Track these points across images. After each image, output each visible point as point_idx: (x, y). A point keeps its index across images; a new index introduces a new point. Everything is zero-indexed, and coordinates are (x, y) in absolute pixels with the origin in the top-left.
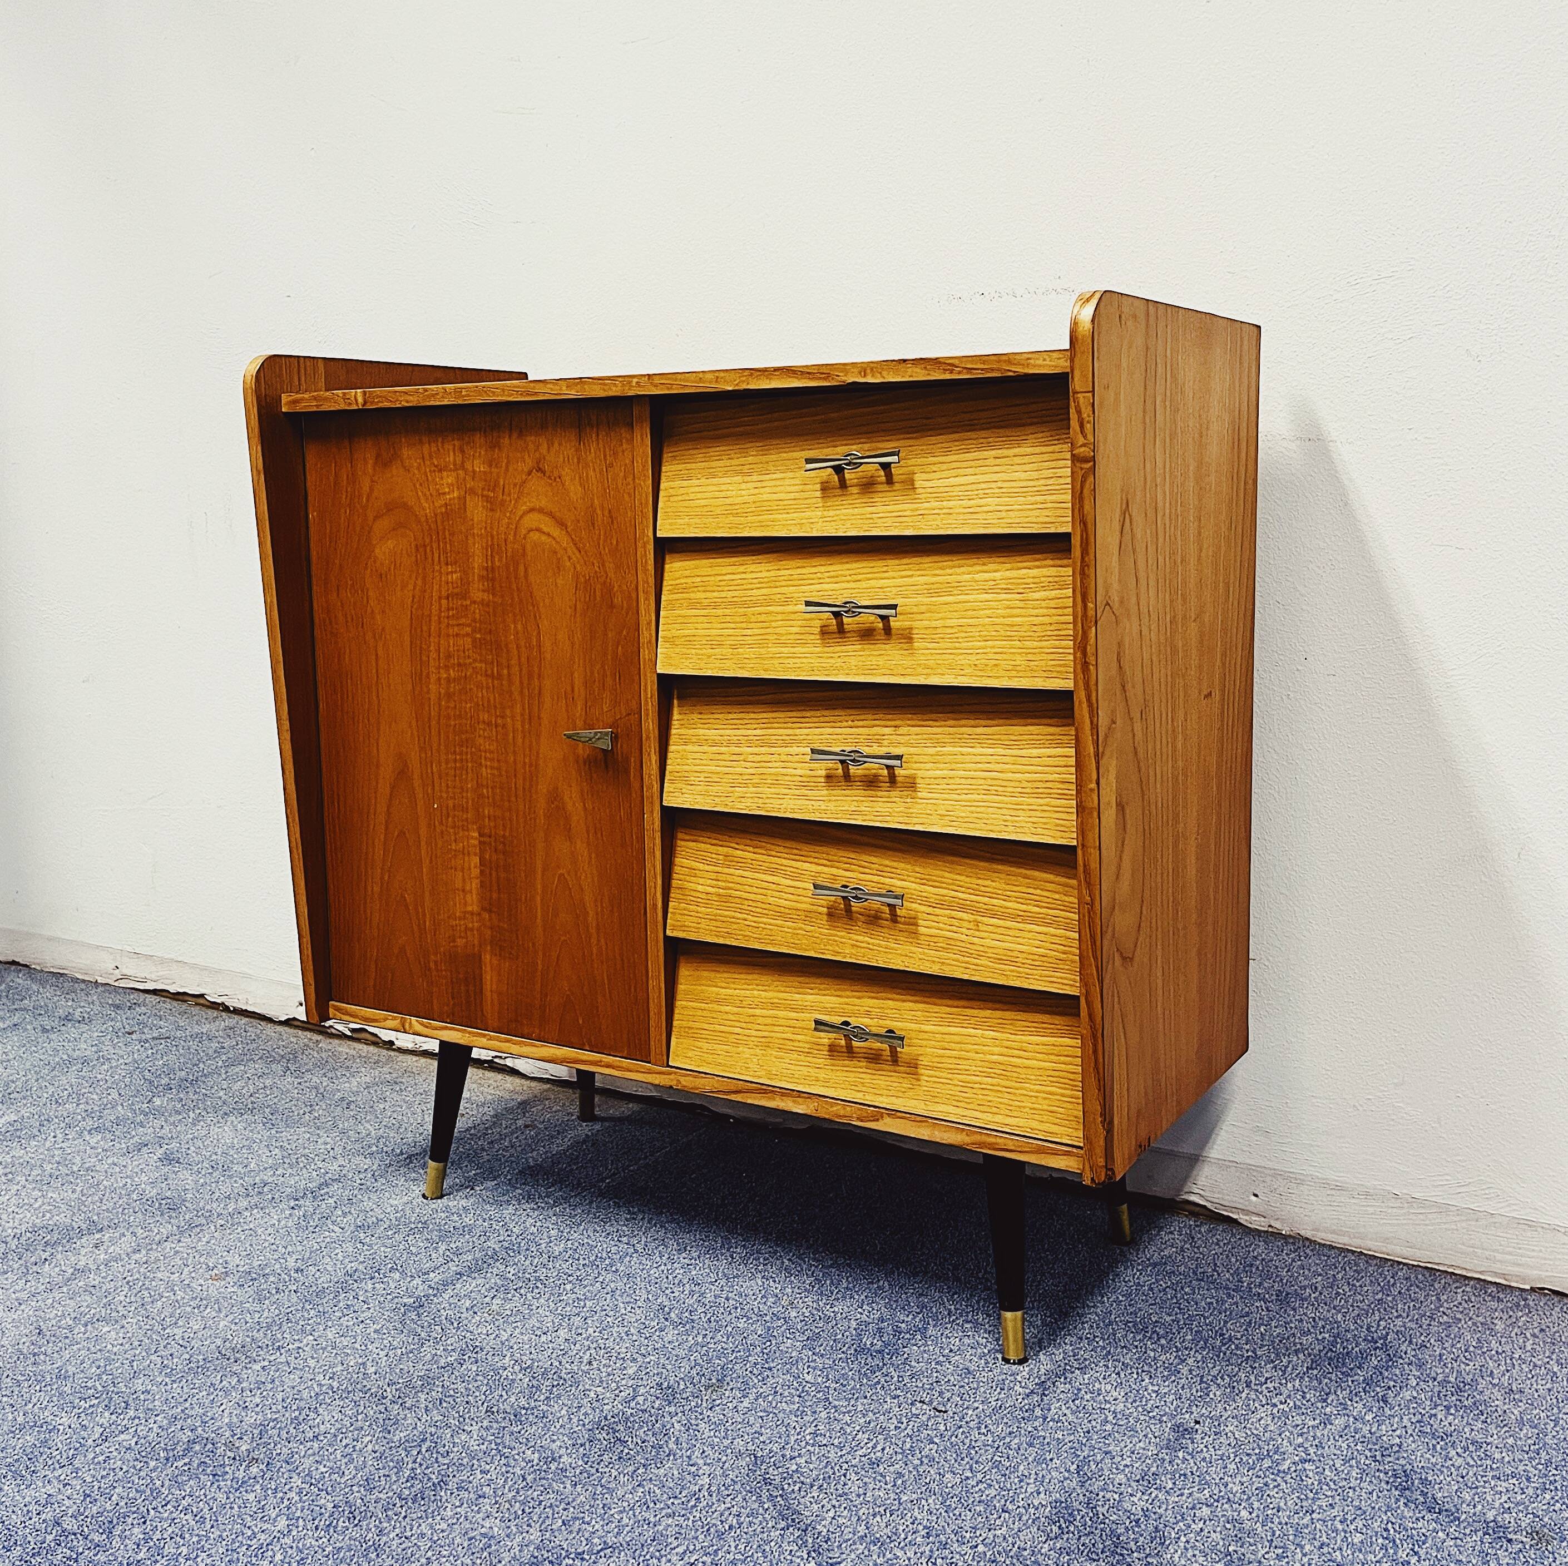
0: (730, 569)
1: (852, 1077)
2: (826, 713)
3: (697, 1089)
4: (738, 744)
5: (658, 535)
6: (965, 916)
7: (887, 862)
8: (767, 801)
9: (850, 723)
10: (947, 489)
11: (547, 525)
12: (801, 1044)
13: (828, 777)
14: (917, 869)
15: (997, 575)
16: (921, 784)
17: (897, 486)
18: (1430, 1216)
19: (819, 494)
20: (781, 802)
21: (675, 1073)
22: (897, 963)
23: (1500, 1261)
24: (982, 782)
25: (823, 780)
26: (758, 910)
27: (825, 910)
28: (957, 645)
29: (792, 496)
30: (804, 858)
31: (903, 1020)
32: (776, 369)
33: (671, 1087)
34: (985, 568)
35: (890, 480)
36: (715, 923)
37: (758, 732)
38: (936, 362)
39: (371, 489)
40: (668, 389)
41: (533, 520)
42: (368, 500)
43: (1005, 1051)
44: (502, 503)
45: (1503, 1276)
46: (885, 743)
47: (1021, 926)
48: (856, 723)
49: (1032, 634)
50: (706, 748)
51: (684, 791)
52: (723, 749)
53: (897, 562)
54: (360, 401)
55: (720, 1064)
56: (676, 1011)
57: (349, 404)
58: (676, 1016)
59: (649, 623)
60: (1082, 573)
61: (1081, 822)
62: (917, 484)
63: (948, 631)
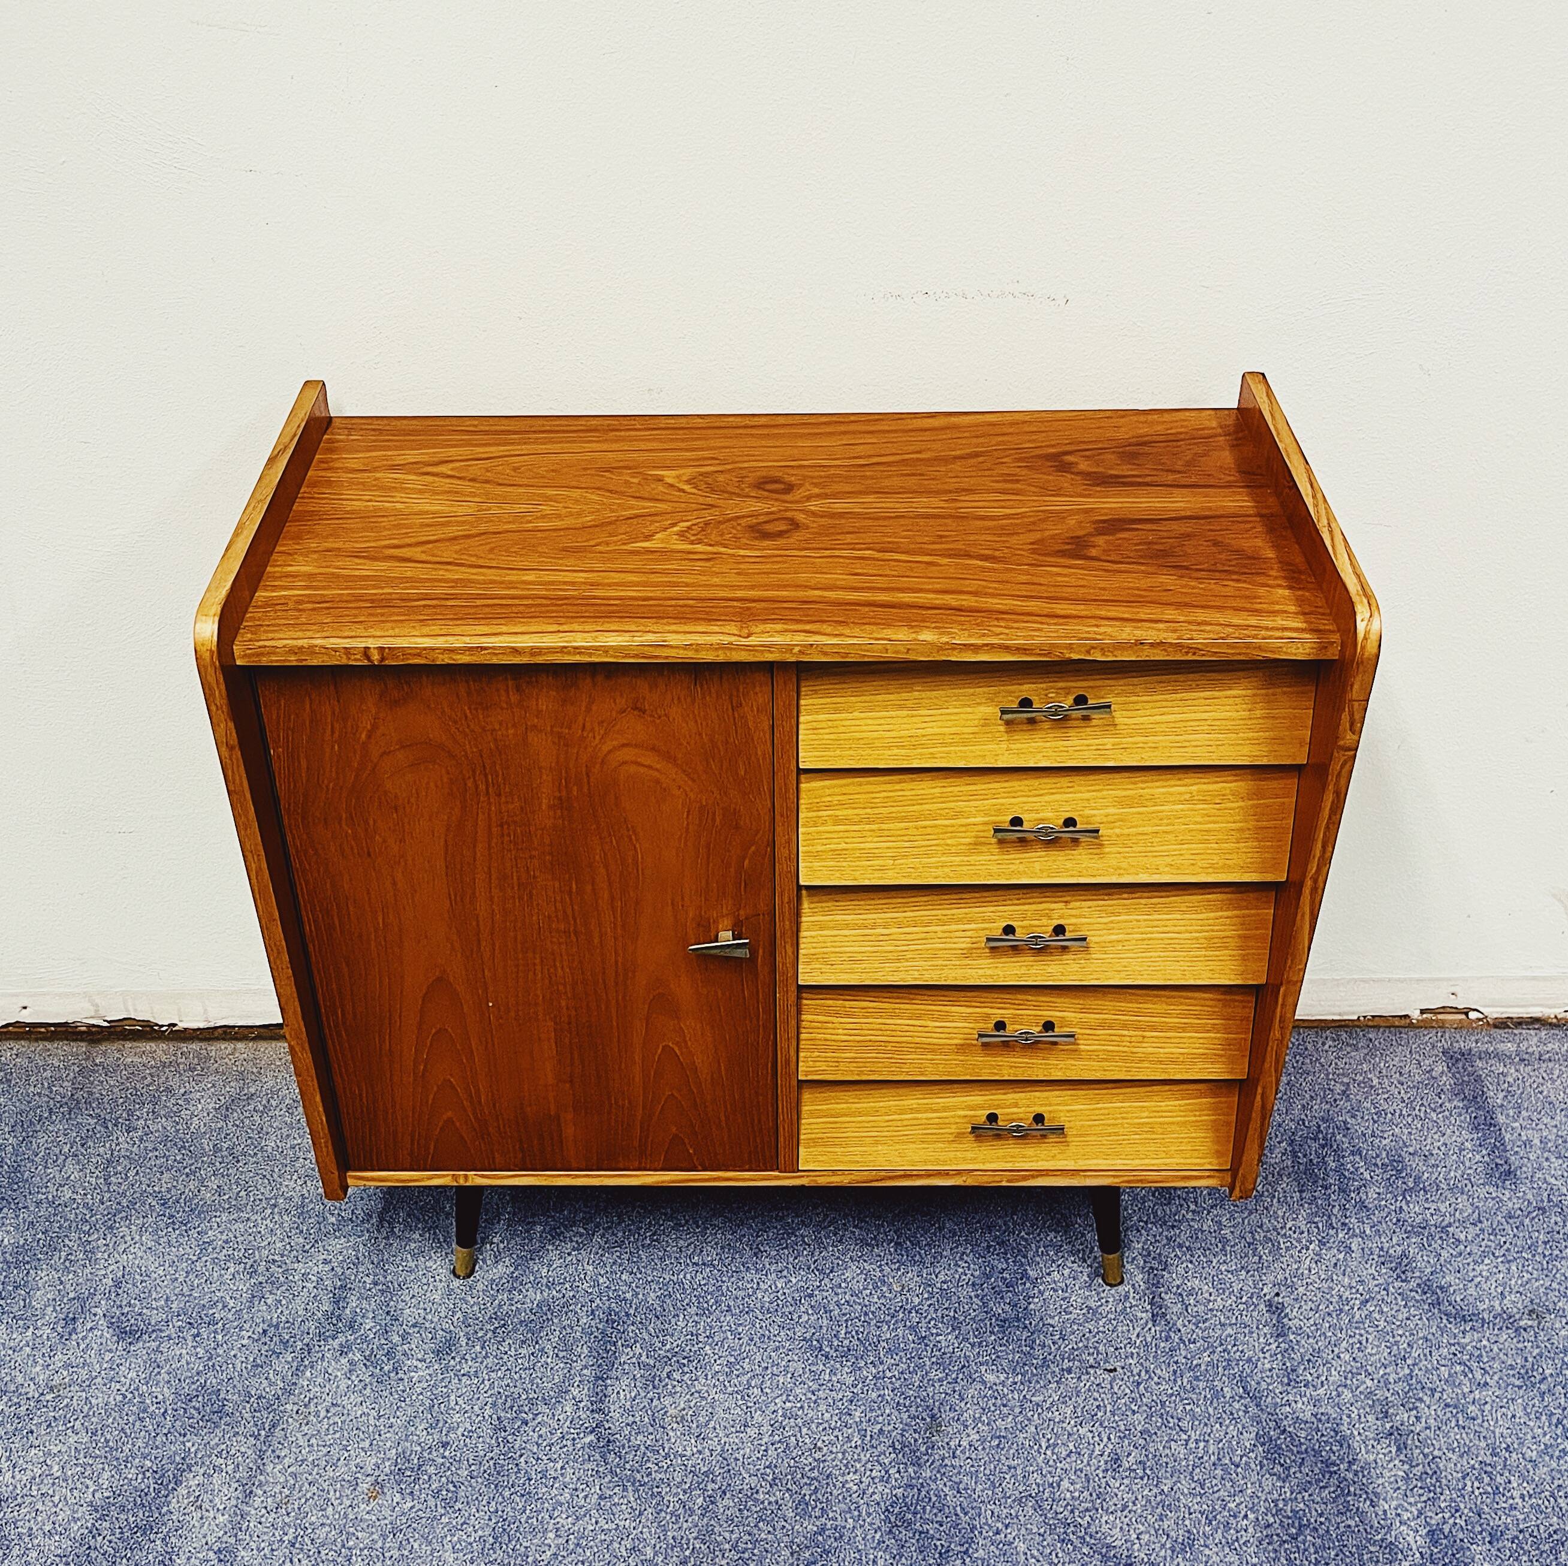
0: (888, 787)
4: (886, 926)
5: (801, 766)
6: (1125, 1033)
7: (1043, 998)
8: (925, 972)
10: (1151, 725)
11: (649, 759)
12: (945, 1136)
16: (1095, 948)
17: (1094, 722)
19: (1002, 728)
20: (940, 972)
21: (809, 1175)
24: (1159, 942)
25: (986, 950)
26: (904, 1049)
29: (970, 730)
30: (954, 1003)
31: (1050, 1104)
32: (985, 645)
33: (803, 1186)
36: (855, 1064)
39: (375, 727)
41: (627, 754)
42: (369, 737)
43: (1152, 1114)
44: (582, 738)
46: (1055, 916)
47: (1182, 1035)
49: (1229, 837)
50: (846, 932)
52: (868, 931)
53: (1083, 778)
54: (376, 657)
55: (858, 1162)
56: (803, 1127)
57: (355, 660)
58: (802, 1131)
59: (789, 842)
60: (1327, 827)
61: (1285, 991)
62: (1117, 721)
63: (1140, 837)
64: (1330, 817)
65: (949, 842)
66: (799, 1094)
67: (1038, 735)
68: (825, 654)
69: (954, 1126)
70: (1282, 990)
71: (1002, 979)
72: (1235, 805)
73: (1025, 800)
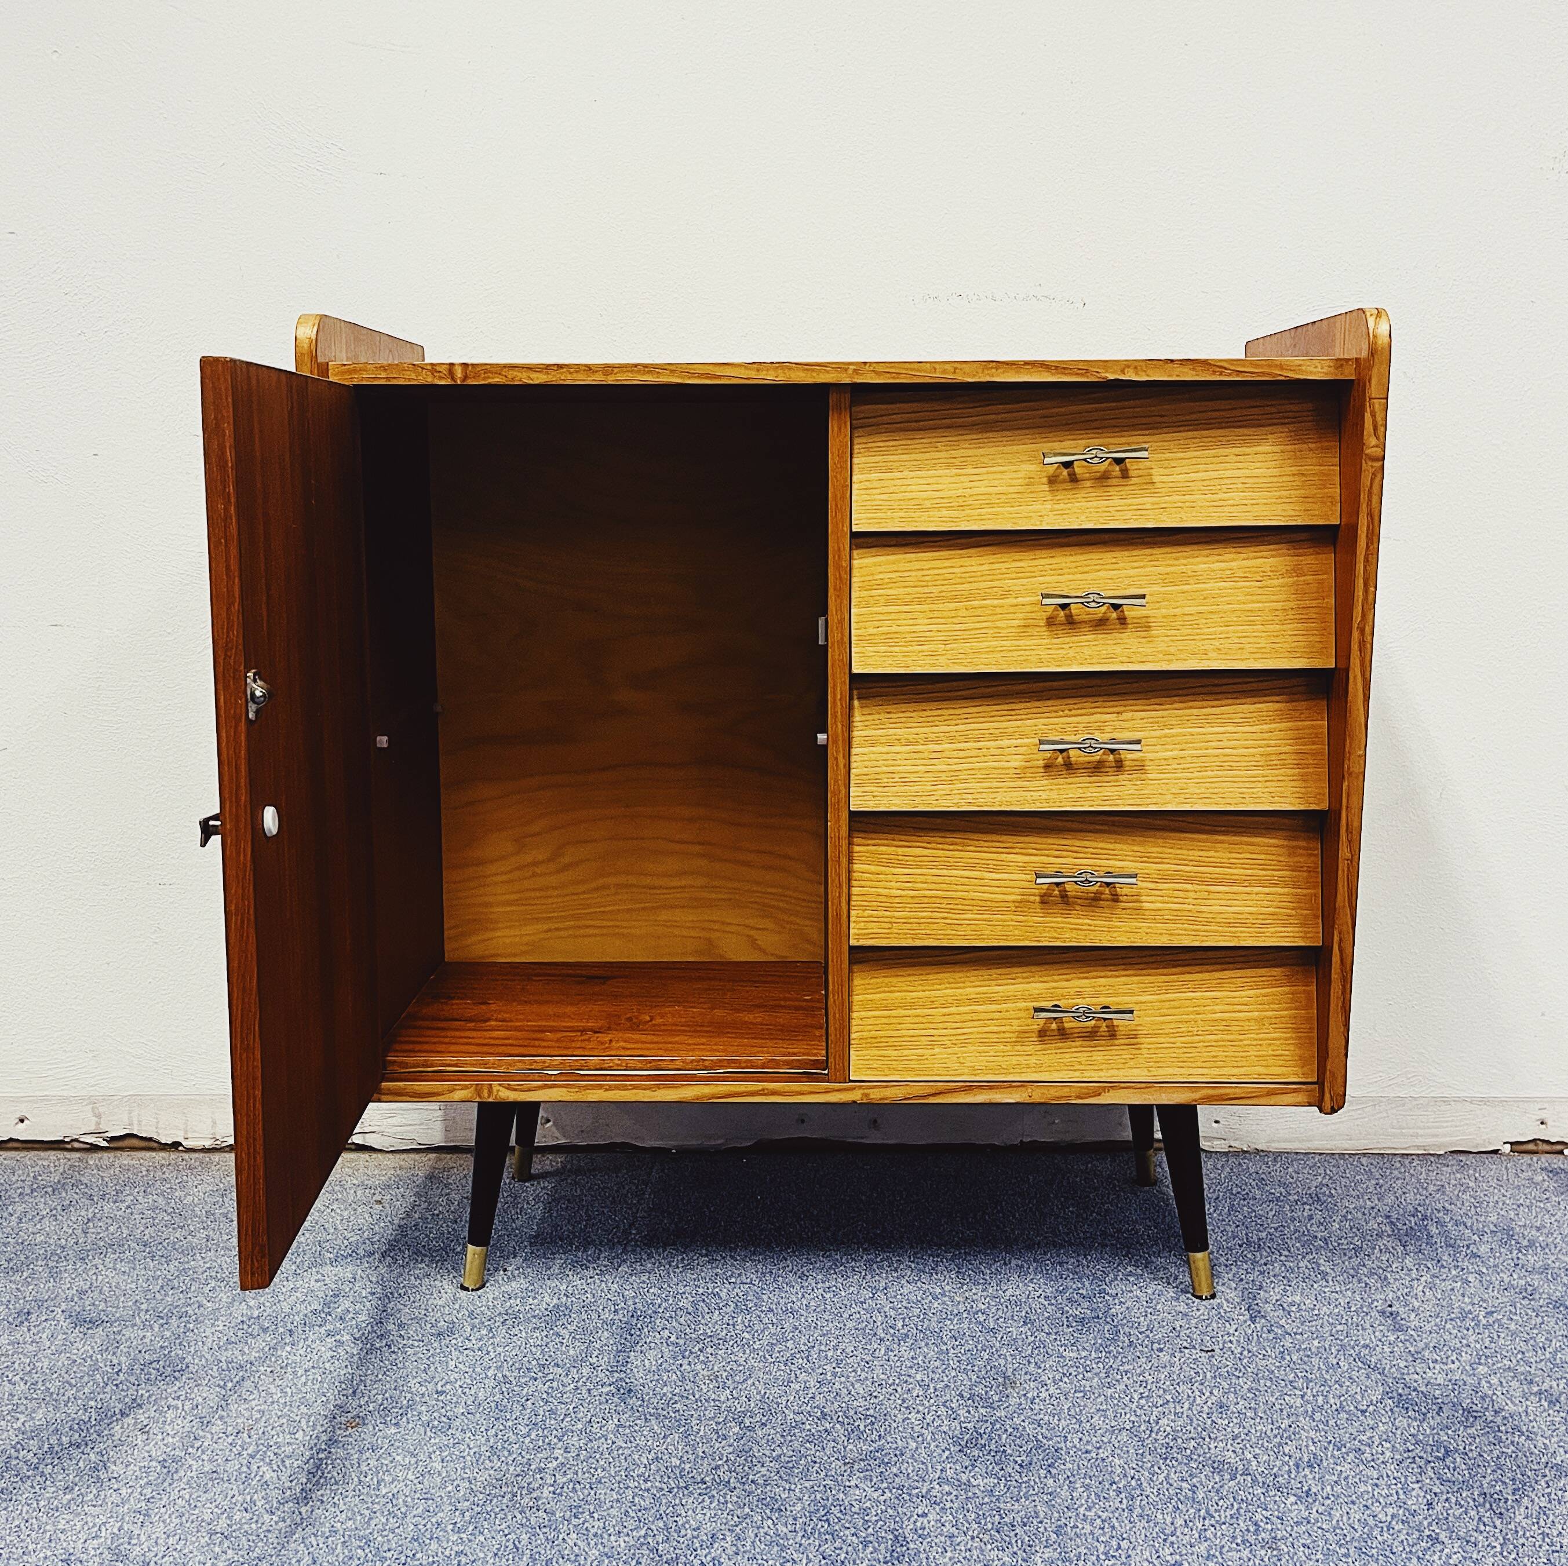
0: (938, 564)
1: (1067, 1058)
3: (886, 1099)
4: (938, 741)
5: (854, 530)
6: (1189, 887)
7: (1101, 845)
8: (979, 796)
9: (1067, 712)
10: (1188, 484)
12: (1006, 1035)
13: (1047, 767)
14: (1136, 848)
15: (1234, 564)
16: (1150, 766)
17: (1134, 480)
18: (1366, 1110)
19: (1046, 487)
20: (994, 795)
21: (860, 1087)
22: (1123, 941)
23: (1421, 1136)
24: (1216, 759)
25: (1042, 770)
26: (960, 907)
27: (1038, 899)
28: (1198, 631)
29: (1015, 489)
30: (1010, 850)
31: (1116, 994)
32: (1026, 363)
33: (854, 1102)
34: (1221, 558)
35: (1125, 474)
36: (909, 926)
37: (961, 727)
38: (1205, 363)
40: (894, 378)
43: (1227, 1008)
45: (1424, 1147)
46: (1108, 729)
47: (1248, 889)
48: (1073, 712)
49: (1274, 618)
50: (898, 749)
51: (876, 794)
52: (920, 748)
53: (1126, 553)
54: (459, 373)
55: (912, 1070)
56: (854, 1022)
57: (440, 378)
58: (854, 1029)
59: (841, 622)
60: (1366, 560)
61: (1348, 786)
62: (1156, 479)
63: (1186, 618)
64: (1368, 547)
65: (999, 624)
66: (850, 980)
67: (1082, 494)
68: (878, 373)
69: (1015, 1022)
70: (1345, 784)
71: (1058, 804)
72: (1276, 582)
73: (1071, 577)
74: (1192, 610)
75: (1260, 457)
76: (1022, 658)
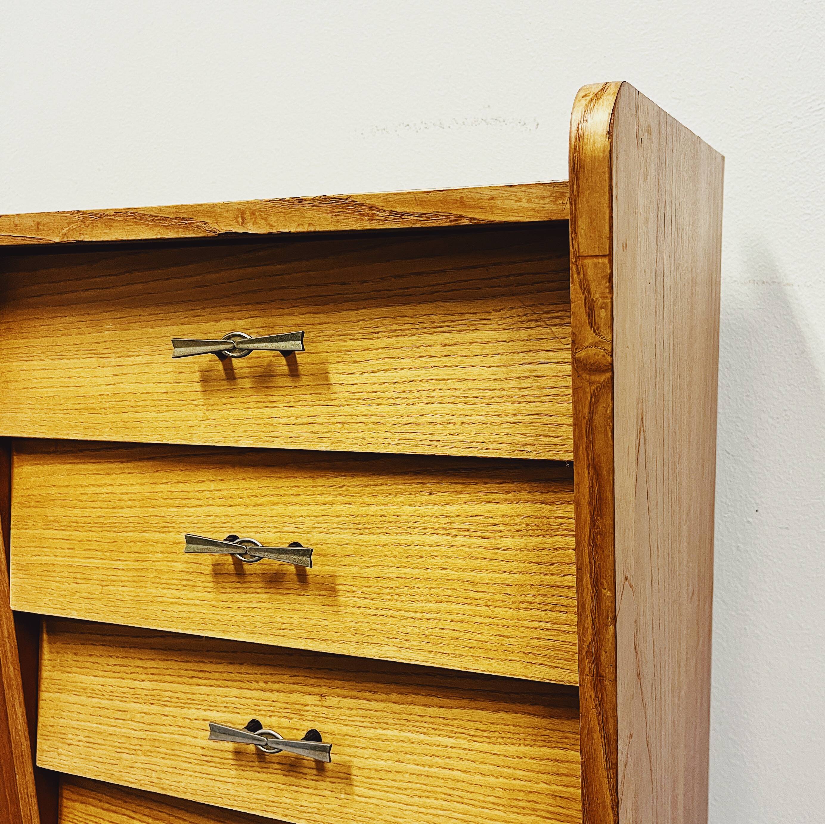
2: (231, 668)
4: (124, 698)
9: (262, 684)
10: (375, 388)
15: (452, 509)
16: (357, 776)
17: (304, 381)
19: (198, 387)
20: (180, 778)
24: (441, 782)
25: (231, 756)
28: (399, 604)
29: (162, 388)
34: (434, 498)
35: (295, 374)
37: (149, 685)
38: (348, 203)
49: (505, 598)
50: (83, 699)
51: (60, 750)
52: (105, 703)
62: (333, 379)
63: (385, 583)
64: (593, 521)
71: (247, 804)
72: (509, 542)
73: (242, 510)
74: (393, 572)
75: (476, 349)
76: (184, 615)
